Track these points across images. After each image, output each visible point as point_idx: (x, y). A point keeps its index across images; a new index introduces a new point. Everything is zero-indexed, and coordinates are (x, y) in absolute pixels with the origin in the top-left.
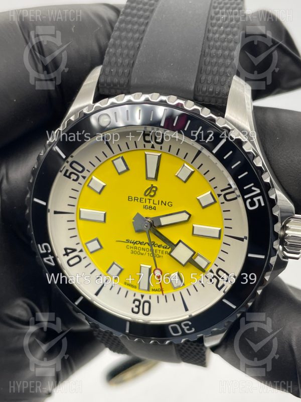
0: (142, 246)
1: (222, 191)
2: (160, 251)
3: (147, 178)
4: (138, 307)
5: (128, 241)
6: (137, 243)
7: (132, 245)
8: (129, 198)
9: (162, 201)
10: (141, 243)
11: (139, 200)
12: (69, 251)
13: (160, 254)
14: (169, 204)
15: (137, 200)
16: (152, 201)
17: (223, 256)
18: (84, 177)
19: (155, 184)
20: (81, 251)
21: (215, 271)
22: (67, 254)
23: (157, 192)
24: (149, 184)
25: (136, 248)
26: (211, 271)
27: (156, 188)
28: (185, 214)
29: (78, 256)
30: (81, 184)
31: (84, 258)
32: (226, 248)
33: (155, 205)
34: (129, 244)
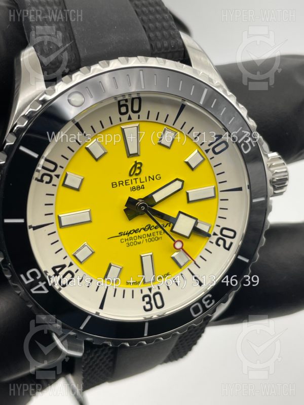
0: (137, 234)
1: (209, 145)
2: (157, 232)
3: (130, 155)
4: (149, 303)
5: (121, 234)
6: (132, 232)
7: (126, 237)
8: (113, 185)
9: (149, 177)
10: (135, 231)
11: (124, 184)
12: (57, 270)
13: (159, 236)
14: (158, 177)
15: (122, 184)
16: (138, 181)
17: (222, 213)
18: (58, 176)
19: (138, 159)
20: (71, 264)
21: (218, 232)
22: (57, 274)
23: (142, 168)
24: (131, 162)
25: (131, 238)
26: (215, 234)
27: (141, 164)
28: (177, 182)
29: (69, 272)
30: (55, 185)
31: (76, 272)
32: (223, 204)
33: (143, 184)
34: (123, 237)
